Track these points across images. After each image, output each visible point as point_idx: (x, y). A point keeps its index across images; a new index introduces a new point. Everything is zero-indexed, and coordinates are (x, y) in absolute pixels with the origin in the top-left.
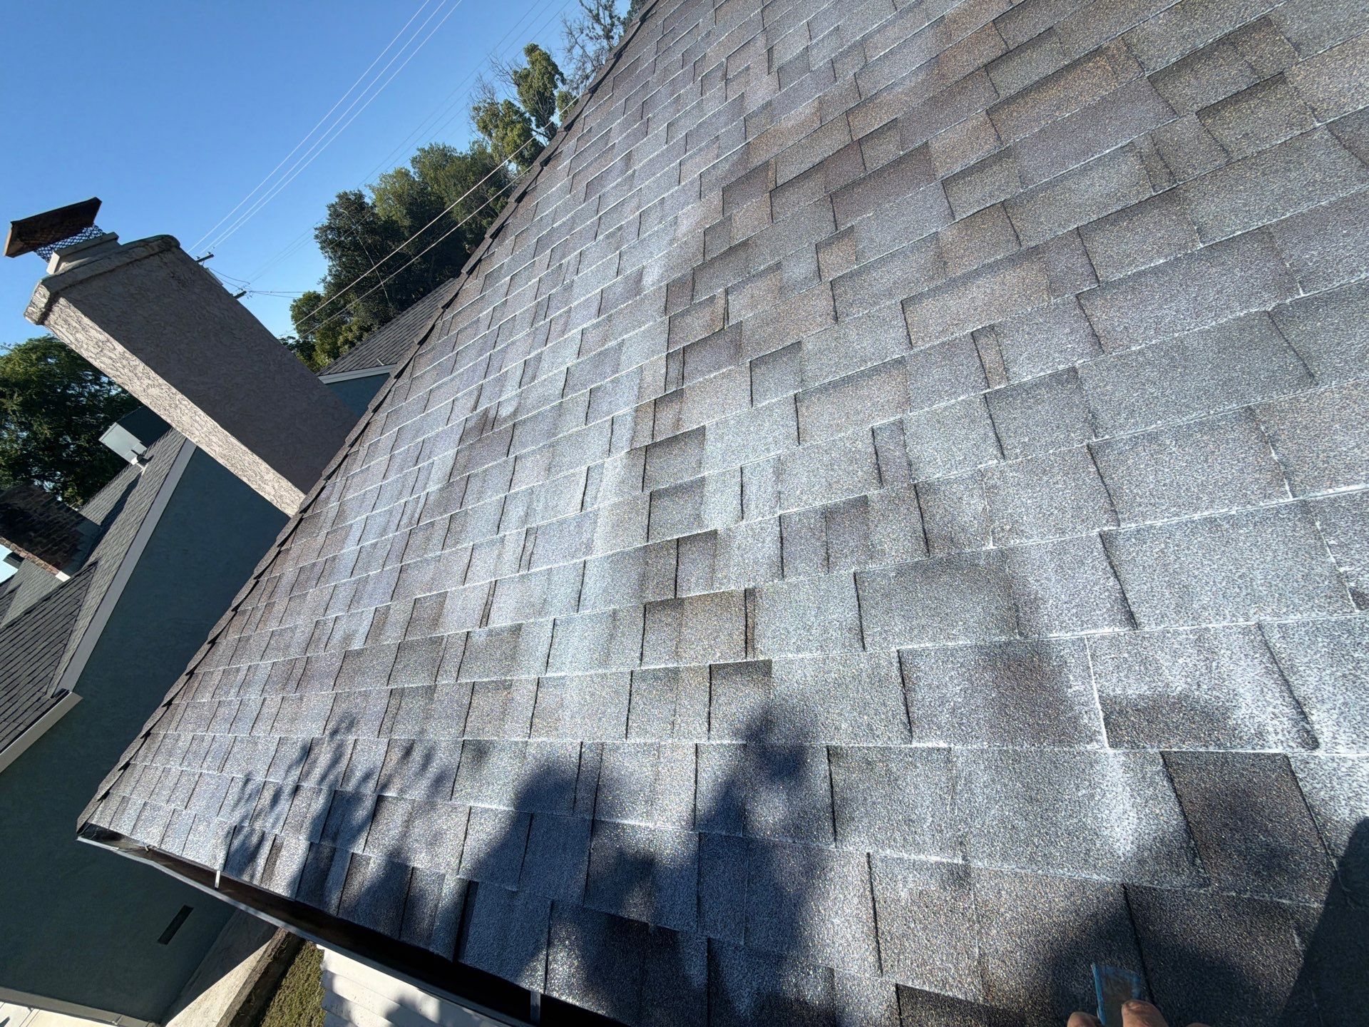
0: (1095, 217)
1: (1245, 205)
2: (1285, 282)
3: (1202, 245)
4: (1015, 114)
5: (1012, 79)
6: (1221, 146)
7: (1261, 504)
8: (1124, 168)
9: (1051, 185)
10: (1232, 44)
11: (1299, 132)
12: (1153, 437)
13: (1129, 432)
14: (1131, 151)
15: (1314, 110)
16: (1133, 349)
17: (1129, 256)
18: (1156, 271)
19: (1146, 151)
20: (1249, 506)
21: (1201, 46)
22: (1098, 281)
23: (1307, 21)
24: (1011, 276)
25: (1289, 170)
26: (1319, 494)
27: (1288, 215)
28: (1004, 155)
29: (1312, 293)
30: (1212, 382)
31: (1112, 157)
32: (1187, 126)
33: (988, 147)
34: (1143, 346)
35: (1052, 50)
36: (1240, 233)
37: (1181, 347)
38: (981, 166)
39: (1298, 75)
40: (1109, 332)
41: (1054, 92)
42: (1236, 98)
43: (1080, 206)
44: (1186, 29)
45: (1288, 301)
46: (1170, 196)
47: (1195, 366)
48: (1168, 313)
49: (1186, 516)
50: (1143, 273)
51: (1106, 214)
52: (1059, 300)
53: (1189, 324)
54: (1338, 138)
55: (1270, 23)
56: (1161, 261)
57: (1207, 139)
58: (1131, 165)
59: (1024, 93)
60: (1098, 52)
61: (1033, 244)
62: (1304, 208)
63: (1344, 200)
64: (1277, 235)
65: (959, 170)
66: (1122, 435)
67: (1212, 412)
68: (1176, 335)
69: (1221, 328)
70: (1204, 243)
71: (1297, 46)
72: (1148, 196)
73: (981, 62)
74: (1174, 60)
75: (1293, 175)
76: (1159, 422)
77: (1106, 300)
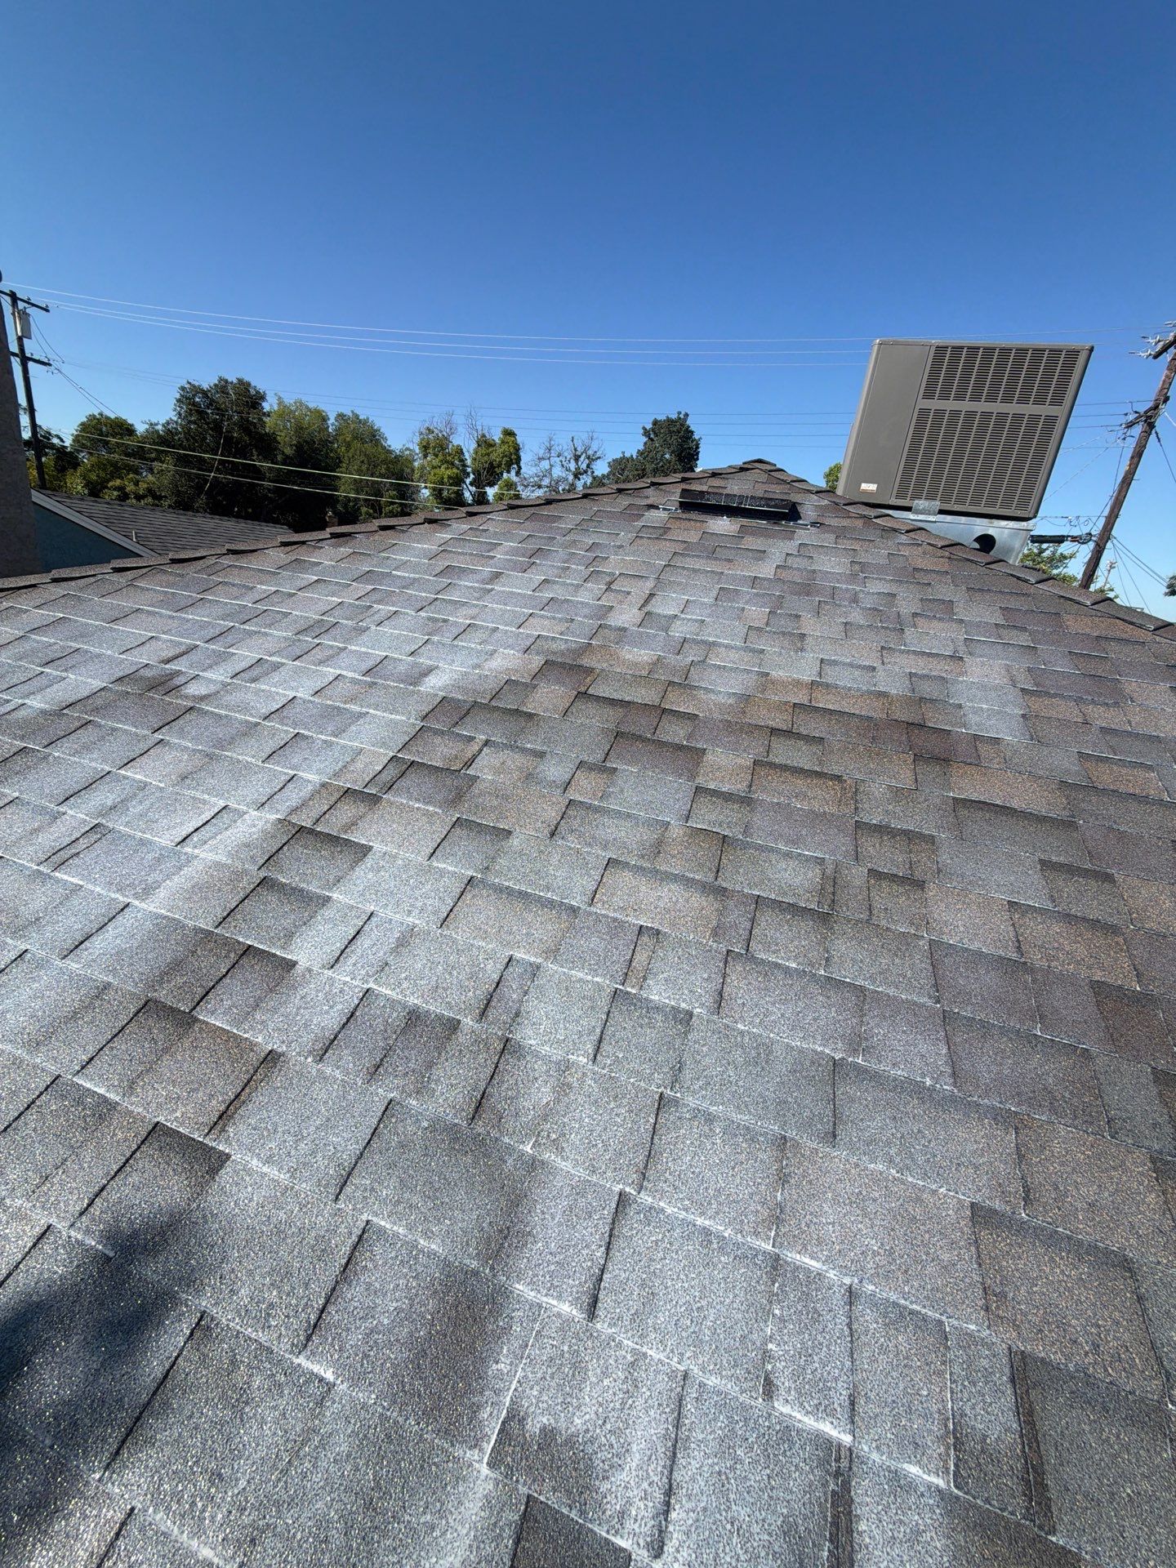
0: (773, 896)
1: (861, 961)
2: (857, 1043)
3: (823, 972)
4: (770, 778)
5: (783, 753)
6: (870, 905)
7: (749, 1239)
8: (810, 874)
9: (760, 848)
10: (909, 839)
11: (913, 932)
12: (710, 1119)
13: (696, 1102)
14: (820, 865)
15: (928, 923)
16: (739, 1026)
17: (777, 945)
18: (787, 971)
19: (828, 872)
20: (739, 1236)
21: (893, 826)
22: (747, 950)
23: (952, 859)
24: (697, 900)
25: (897, 956)
26: (789, 1255)
27: (880, 989)
28: (746, 801)
29: (866, 1064)
30: (773, 1095)
31: (808, 859)
32: (857, 875)
33: (738, 786)
34: (747, 1028)
35: (815, 753)
36: (848, 980)
37: (769, 1048)
38: (728, 797)
39: (932, 891)
40: (731, 999)
41: (800, 783)
42: (893, 878)
43: (769, 880)
44: (891, 807)
45: (850, 1059)
46: (824, 919)
47: (769, 1072)
48: (776, 1012)
49: (692, 1216)
50: (777, 966)
51: (781, 899)
52: (715, 945)
53: (784, 1032)
54: (931, 953)
55: (933, 843)
56: (794, 965)
57: (865, 893)
58: (814, 874)
59: (784, 768)
60: (838, 778)
61: (724, 885)
62: (892, 992)
63: (915, 1003)
64: (868, 1000)
65: (713, 787)
66: (691, 1101)
67: (759, 1124)
68: (772, 1035)
69: (801, 1051)
70: (825, 971)
71: (939, 871)
72: (812, 907)
73: (771, 723)
74: (875, 822)
75: (897, 961)
76: (721, 1107)
77: (744, 969)
